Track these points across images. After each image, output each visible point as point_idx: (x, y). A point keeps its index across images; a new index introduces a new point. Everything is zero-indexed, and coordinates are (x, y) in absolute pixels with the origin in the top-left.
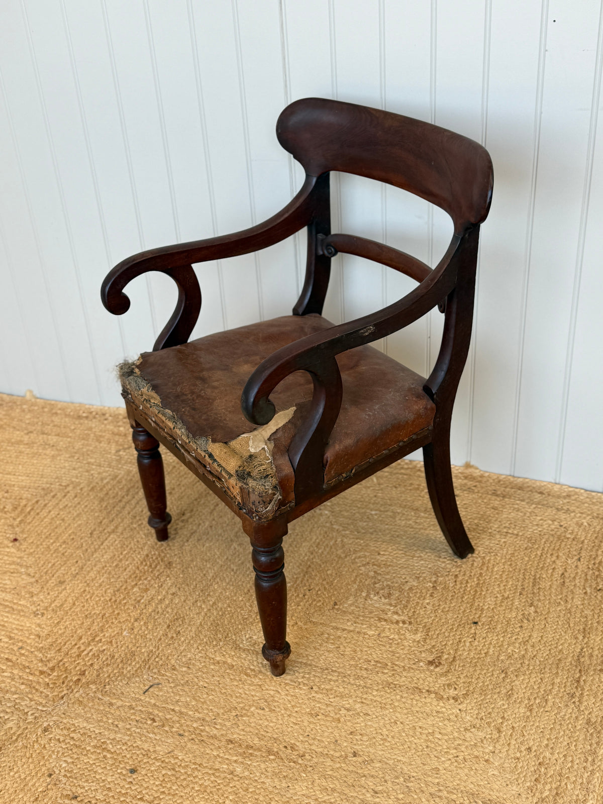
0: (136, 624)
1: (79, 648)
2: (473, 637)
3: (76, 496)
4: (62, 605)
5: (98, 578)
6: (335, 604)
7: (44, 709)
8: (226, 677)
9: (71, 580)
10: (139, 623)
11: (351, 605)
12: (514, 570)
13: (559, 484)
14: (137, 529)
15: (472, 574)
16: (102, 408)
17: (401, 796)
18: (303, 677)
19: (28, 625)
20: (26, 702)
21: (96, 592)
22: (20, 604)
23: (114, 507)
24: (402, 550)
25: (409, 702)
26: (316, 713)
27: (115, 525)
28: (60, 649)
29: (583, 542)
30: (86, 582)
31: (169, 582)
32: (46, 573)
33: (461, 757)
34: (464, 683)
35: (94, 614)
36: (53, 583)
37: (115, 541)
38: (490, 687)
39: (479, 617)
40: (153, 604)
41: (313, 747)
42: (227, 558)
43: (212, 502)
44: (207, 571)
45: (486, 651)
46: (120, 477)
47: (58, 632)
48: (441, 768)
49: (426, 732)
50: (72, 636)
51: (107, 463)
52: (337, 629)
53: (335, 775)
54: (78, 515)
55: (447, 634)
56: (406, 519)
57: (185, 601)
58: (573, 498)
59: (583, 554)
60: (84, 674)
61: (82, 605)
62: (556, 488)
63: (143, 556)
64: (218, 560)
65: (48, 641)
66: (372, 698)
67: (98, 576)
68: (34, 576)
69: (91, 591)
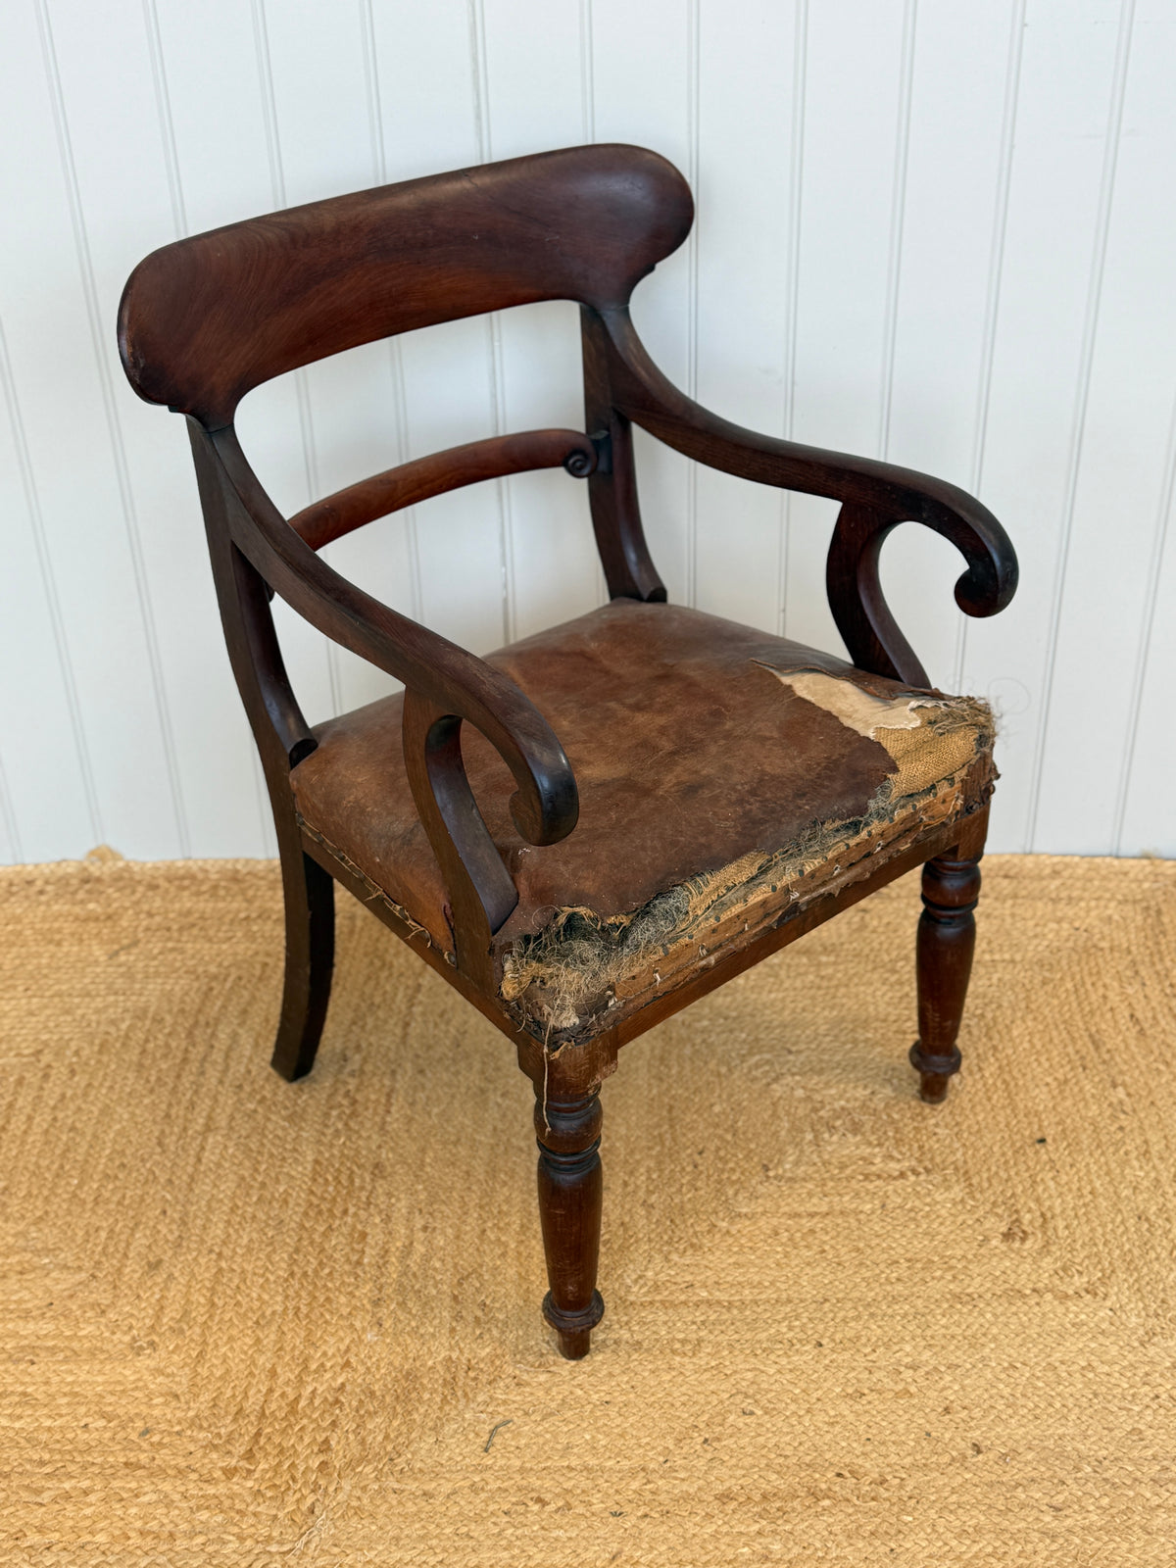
0: (383, 1312)
1: (283, 1395)
2: (1052, 1168)
3: (73, 1072)
4: (186, 1313)
5: (234, 1237)
6: (766, 1168)
7: (285, 1548)
8: (639, 1369)
9: (175, 1254)
10: (388, 1307)
11: (797, 1163)
12: (1047, 1026)
13: (1030, 853)
14: (260, 1110)
15: (981, 1051)
16: (18, 868)
17: (1105, 1501)
18: (790, 1328)
19: (132, 1378)
20: (230, 1545)
21: (249, 1268)
22: (86, 1337)
23: (178, 1077)
24: (826, 1035)
25: (1014, 1319)
26: (856, 1391)
27: (204, 1114)
28: (241, 1409)
29: (1129, 952)
30: (211, 1251)
31: (402, 1205)
32: (104, 1252)
33: (1164, 1396)
34: (1088, 1257)
35: (274, 1313)
36: (134, 1271)
37: (226, 1147)
38: (1136, 1252)
39: (1040, 1128)
40: (393, 1259)
41: (893, 1459)
42: (495, 1129)
43: (392, 1022)
44: (469, 1164)
45: (1089, 1188)
46: (152, 1009)
47: (212, 1373)
48: (1143, 1428)
49: (1076, 1367)
50: (251, 1374)
51: (102, 987)
52: (798, 1215)
53: (964, 1499)
54: (106, 1111)
55: (1002, 1174)
56: (799, 974)
57: (457, 1237)
58: (1066, 874)
59: (1143, 973)
60: (329, 1449)
61: (233, 1302)
62: (1029, 862)
63: (309, 1167)
64: (477, 1137)
65: (202, 1399)
66: (943, 1331)
67: (231, 1231)
68: (80, 1268)
69: (235, 1267)
